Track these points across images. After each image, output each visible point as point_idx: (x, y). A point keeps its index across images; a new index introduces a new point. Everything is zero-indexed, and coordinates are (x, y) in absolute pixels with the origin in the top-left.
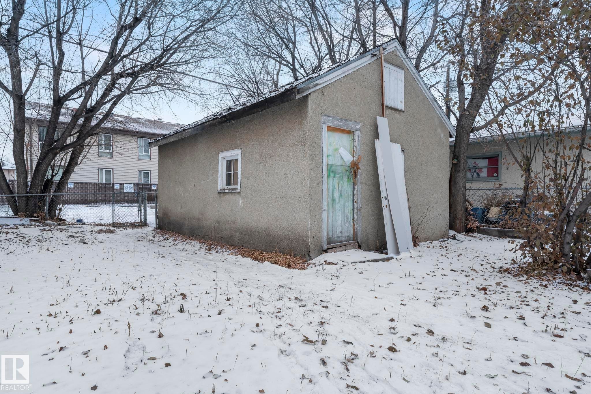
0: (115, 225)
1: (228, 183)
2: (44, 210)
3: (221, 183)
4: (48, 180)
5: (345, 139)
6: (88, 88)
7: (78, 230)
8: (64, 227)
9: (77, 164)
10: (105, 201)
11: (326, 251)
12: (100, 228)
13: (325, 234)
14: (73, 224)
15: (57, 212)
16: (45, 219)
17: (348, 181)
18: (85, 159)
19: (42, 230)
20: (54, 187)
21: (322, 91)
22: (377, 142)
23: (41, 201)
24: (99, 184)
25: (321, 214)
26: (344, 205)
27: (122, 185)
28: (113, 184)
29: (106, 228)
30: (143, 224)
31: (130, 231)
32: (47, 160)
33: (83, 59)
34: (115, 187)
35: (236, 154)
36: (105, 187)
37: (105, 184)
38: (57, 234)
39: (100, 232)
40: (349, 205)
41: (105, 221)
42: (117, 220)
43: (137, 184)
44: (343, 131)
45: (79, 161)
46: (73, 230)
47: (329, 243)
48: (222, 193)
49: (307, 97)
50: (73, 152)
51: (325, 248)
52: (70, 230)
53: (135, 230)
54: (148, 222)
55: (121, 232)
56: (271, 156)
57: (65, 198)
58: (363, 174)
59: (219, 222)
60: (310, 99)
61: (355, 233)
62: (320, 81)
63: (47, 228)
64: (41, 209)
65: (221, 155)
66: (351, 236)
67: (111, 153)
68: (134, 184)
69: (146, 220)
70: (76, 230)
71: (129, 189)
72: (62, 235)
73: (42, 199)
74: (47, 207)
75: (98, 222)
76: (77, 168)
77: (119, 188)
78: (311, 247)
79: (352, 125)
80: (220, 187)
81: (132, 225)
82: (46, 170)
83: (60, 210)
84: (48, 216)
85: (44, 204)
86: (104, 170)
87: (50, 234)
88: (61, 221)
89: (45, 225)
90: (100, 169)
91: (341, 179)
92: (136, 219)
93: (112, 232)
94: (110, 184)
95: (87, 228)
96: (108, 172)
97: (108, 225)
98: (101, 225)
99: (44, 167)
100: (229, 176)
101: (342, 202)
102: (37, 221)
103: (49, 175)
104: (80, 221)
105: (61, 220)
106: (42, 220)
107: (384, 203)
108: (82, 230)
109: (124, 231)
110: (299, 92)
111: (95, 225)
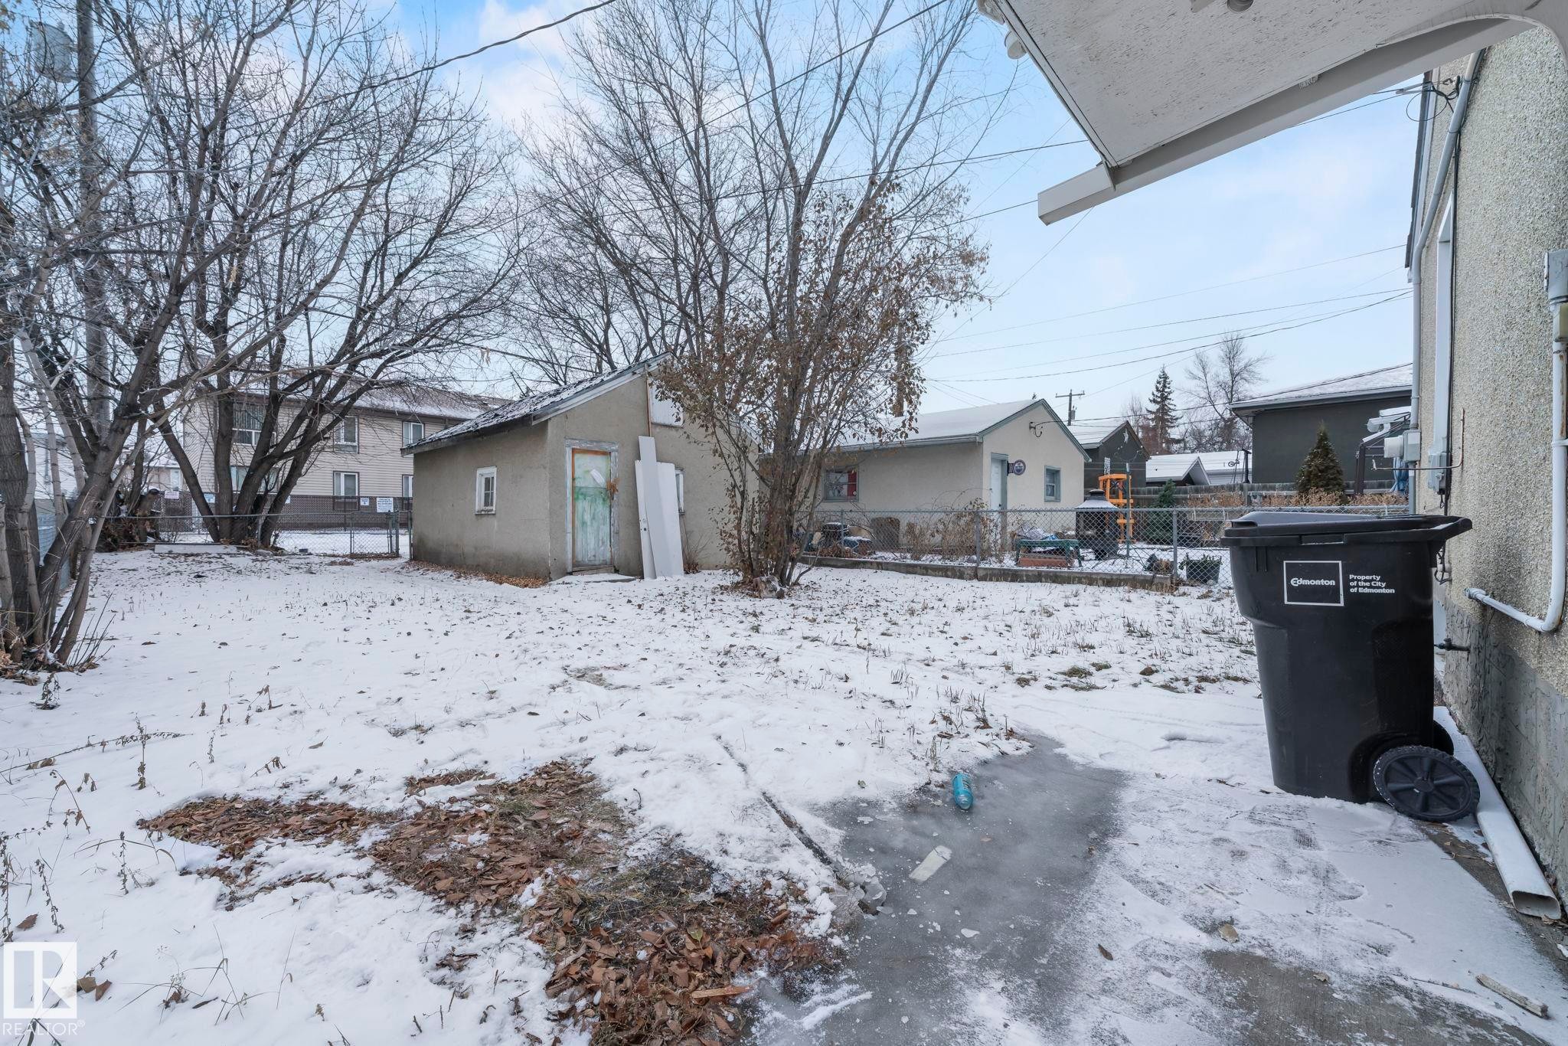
0: (353, 556)
1: (487, 504)
2: (254, 535)
3: (479, 504)
4: (260, 496)
5: (600, 461)
6: (317, 380)
7: (302, 561)
8: (283, 558)
9: (300, 475)
10: (343, 526)
11: (571, 574)
12: (333, 559)
13: (570, 556)
14: (294, 554)
15: (272, 539)
16: (257, 548)
17: (604, 504)
18: (313, 468)
19: (254, 561)
20: (267, 507)
21: (566, 415)
22: (638, 463)
23: (250, 524)
24: (334, 498)
25: (565, 536)
26: (598, 527)
27: (373, 500)
28: (359, 498)
29: (341, 559)
30: (394, 555)
31: (374, 563)
32: (260, 472)
33: (310, 340)
34: (362, 503)
35: (491, 471)
36: (345, 503)
37: (346, 498)
38: (273, 565)
39: (333, 563)
40: (606, 529)
41: (340, 552)
42: (357, 551)
43: (399, 498)
44: (596, 453)
45: (303, 471)
46: (294, 562)
47: (574, 565)
48: (479, 515)
49: (547, 421)
50: (294, 460)
51: (570, 569)
52: (291, 561)
53: (381, 562)
54: (400, 552)
55: (361, 565)
56: (521, 477)
57: (285, 521)
58: (621, 496)
59: (476, 548)
60: (550, 424)
61: (612, 558)
62: (561, 406)
63: (260, 558)
64: (251, 534)
65: (479, 471)
66: (608, 561)
67: (354, 447)
68: (394, 499)
69: (398, 549)
70: (299, 561)
71: (385, 507)
72: (281, 566)
73: (253, 522)
74: (258, 531)
75: (329, 552)
76: (300, 480)
77: (367, 504)
78: (552, 569)
79: (606, 447)
80: (477, 508)
81: (378, 557)
82: (259, 485)
83: (277, 536)
84: (259, 544)
85: (255, 528)
86: (343, 475)
87: (265, 565)
88: (278, 551)
89: (257, 555)
90: (337, 473)
91: (593, 501)
92: (385, 550)
93: (348, 564)
94: (353, 498)
95: (312, 559)
96: (350, 477)
97: (343, 556)
98: (334, 556)
99: (255, 481)
100: (487, 496)
101: (595, 524)
102: (246, 549)
103: (262, 489)
104: (304, 551)
105: (277, 549)
106: (253, 549)
107: (643, 525)
108: (307, 561)
109: (368, 564)
110: (535, 418)
111: (325, 555)
